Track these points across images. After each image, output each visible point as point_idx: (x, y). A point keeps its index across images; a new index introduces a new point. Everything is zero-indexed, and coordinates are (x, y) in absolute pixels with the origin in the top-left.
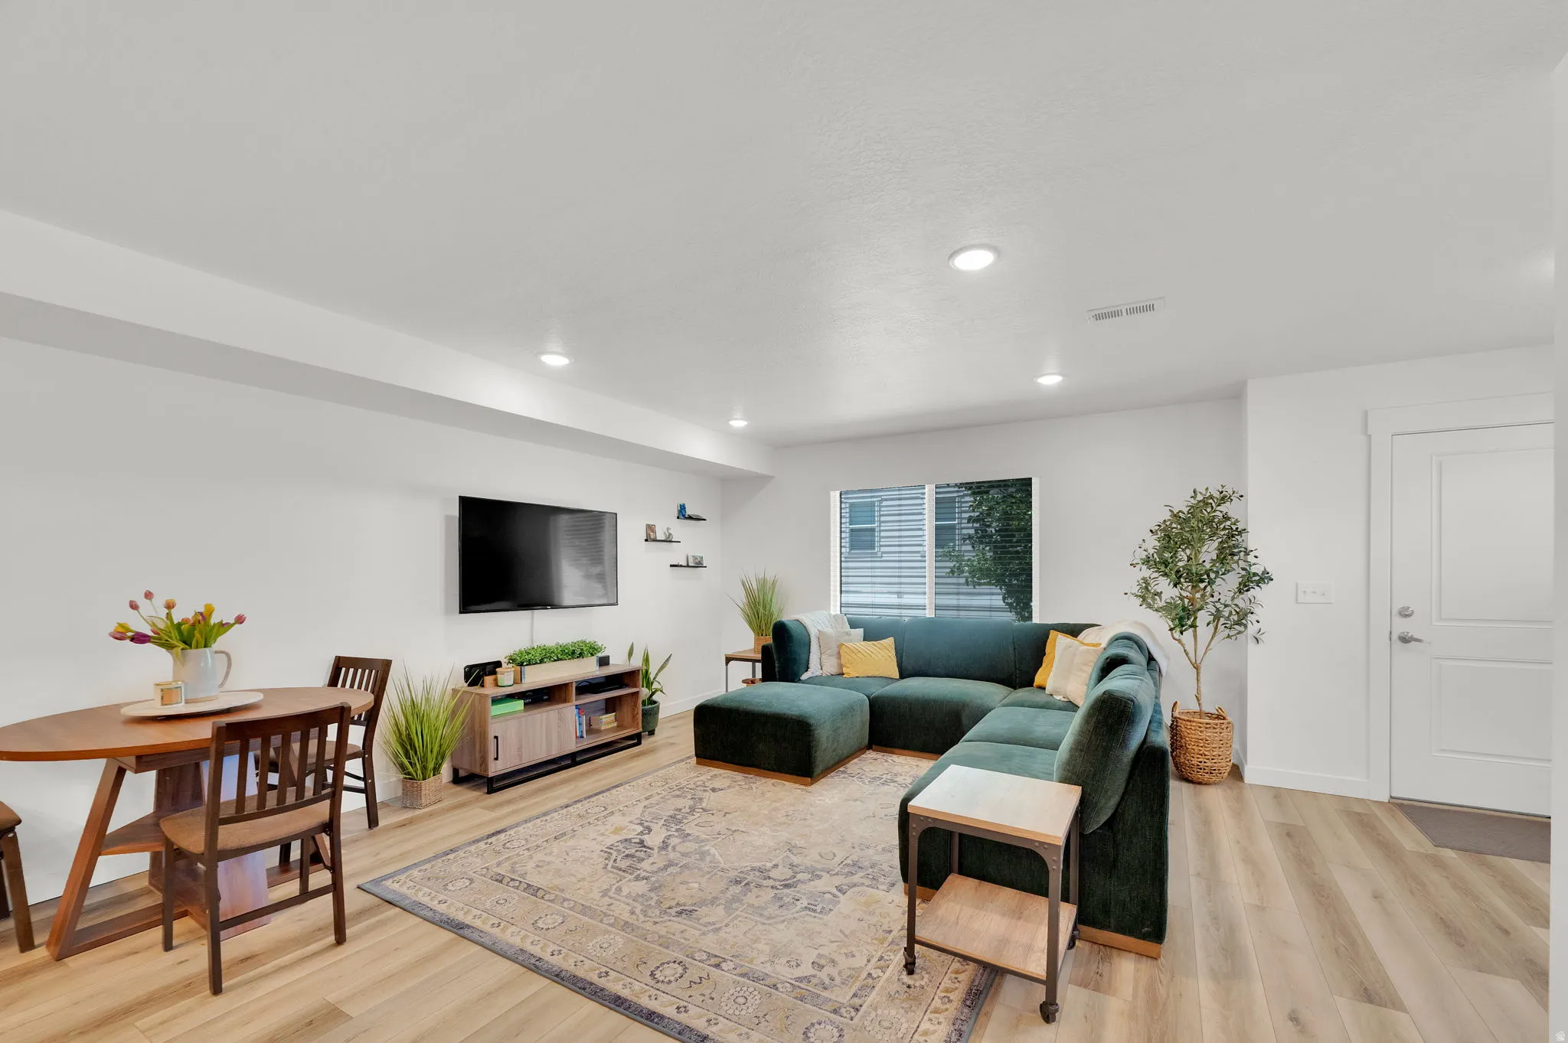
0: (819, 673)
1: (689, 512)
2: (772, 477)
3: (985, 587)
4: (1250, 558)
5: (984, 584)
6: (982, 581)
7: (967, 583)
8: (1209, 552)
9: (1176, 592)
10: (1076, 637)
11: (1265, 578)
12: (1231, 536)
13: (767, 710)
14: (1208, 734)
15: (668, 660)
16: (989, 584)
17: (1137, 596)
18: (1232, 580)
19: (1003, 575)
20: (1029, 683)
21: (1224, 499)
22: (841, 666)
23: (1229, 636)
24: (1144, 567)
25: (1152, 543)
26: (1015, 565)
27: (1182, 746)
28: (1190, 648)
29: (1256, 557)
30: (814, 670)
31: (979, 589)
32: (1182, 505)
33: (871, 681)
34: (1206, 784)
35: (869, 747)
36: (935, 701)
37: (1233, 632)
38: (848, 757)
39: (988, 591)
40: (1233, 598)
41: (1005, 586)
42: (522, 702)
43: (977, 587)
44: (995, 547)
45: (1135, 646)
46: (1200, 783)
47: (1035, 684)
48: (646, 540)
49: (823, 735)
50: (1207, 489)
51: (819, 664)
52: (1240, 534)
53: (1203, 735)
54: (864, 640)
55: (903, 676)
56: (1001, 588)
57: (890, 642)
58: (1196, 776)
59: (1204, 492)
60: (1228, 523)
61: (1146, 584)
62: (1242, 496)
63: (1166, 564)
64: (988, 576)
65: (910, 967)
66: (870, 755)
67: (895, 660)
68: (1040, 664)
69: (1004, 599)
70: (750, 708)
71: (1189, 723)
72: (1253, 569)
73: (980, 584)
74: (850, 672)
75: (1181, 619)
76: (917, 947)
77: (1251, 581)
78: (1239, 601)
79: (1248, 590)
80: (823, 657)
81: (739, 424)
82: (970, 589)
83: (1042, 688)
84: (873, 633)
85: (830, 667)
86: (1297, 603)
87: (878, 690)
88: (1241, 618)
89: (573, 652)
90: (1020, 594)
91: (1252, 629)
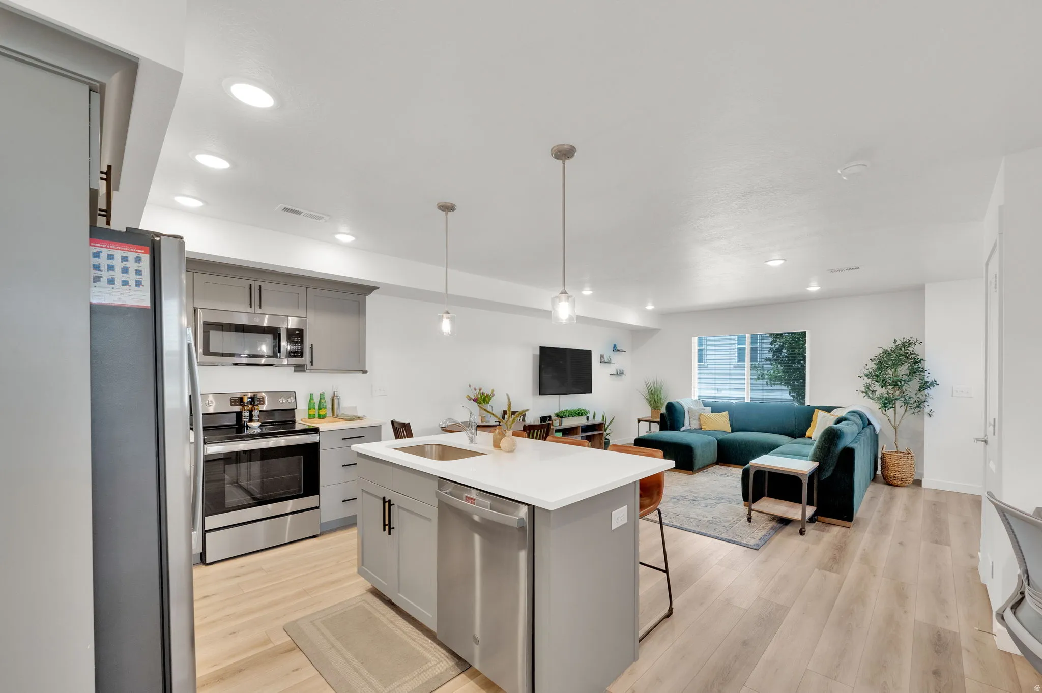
0: (689, 428)
1: (618, 348)
2: (660, 330)
3: (779, 386)
4: (926, 374)
5: (777, 384)
6: (776, 383)
7: (767, 384)
8: (903, 370)
9: (884, 390)
10: (830, 412)
11: (934, 383)
12: (915, 363)
13: (670, 441)
14: (901, 461)
15: (613, 419)
16: (781, 384)
17: (863, 392)
18: (915, 383)
19: (789, 380)
20: (803, 435)
21: (910, 344)
22: (700, 425)
23: (914, 413)
24: (866, 378)
25: (872, 365)
26: (796, 374)
27: (886, 467)
28: (892, 418)
29: (929, 373)
30: (687, 426)
31: (774, 388)
32: (889, 346)
33: (716, 432)
34: (899, 486)
35: (717, 463)
36: (752, 441)
37: (916, 411)
38: (707, 466)
39: (780, 389)
40: (916, 394)
41: (790, 386)
42: (561, 433)
43: (773, 386)
44: (785, 366)
45: (858, 416)
46: (896, 486)
47: (806, 436)
48: (601, 362)
49: (698, 452)
50: (904, 338)
51: (689, 423)
52: (921, 361)
53: (897, 462)
54: (712, 412)
55: (733, 431)
56: (788, 387)
57: (726, 413)
58: (896, 482)
59: (902, 340)
60: (914, 356)
61: (868, 386)
62: (921, 343)
63: (877, 376)
64: (780, 380)
65: (749, 519)
66: (717, 467)
67: (729, 423)
68: (809, 426)
69: (790, 393)
70: (662, 440)
71: (889, 455)
72: (927, 380)
73: (775, 385)
74: (705, 428)
75: (885, 404)
76: (753, 512)
77: (924, 386)
78: (919, 395)
79: (924, 390)
80: (691, 420)
81: (650, 307)
82: (769, 387)
83: (810, 438)
84: (716, 409)
85: (695, 425)
86: (952, 396)
87: (721, 437)
88: (920, 404)
89: (579, 413)
90: (799, 390)
91: (927, 410)
